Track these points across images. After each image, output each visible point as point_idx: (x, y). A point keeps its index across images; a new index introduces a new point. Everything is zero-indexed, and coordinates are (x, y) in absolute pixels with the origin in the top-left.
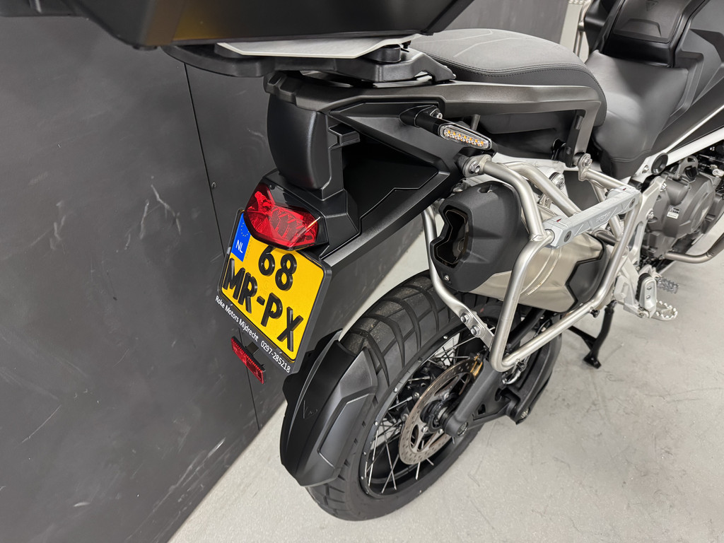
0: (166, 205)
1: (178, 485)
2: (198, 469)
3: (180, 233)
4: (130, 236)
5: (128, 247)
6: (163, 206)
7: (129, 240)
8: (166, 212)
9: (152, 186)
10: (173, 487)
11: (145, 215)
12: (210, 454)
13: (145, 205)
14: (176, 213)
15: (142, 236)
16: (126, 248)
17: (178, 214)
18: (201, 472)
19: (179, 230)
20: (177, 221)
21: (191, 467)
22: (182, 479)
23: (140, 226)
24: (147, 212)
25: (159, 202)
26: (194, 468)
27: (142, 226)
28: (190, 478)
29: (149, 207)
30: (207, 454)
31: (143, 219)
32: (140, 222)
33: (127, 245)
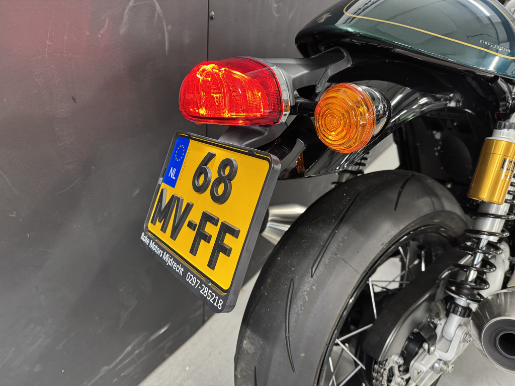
0: (158, 8)
1: (112, 366)
2: (137, 352)
4: (107, 21)
6: (155, 7)
7: (105, 27)
8: (156, 16)
10: (106, 368)
11: (131, 4)
12: (153, 337)
14: (167, 24)
15: (122, 31)
16: (100, 36)
17: (170, 27)
18: (140, 355)
19: (167, 48)
21: (129, 348)
22: (118, 360)
23: (122, 15)
26: (133, 350)
27: (126, 17)
28: (127, 361)
30: (149, 337)
31: (128, 8)
32: (124, 10)
33: (101, 32)
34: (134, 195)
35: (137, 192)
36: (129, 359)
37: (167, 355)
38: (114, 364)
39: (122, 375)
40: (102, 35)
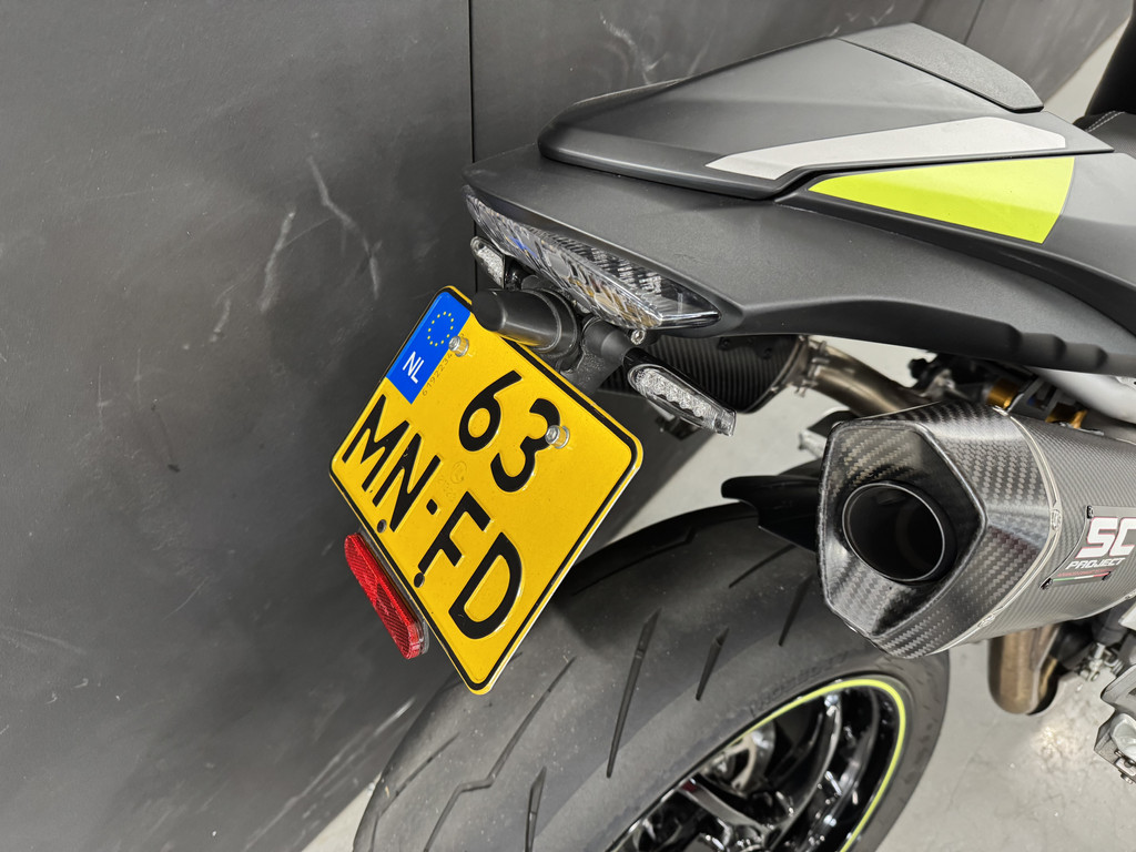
1: (305, 792)
2: (352, 757)
3: (376, 296)
4: (228, 304)
5: (219, 334)
6: (337, 222)
7: (225, 317)
8: (344, 239)
9: (310, 160)
10: (293, 800)
11: (279, 246)
12: (381, 729)
13: (284, 216)
14: (372, 242)
15: (265, 305)
16: (214, 339)
17: (378, 245)
19: (376, 288)
20: (373, 263)
21: (336, 759)
23: (261, 275)
24: (288, 237)
25: (327, 208)
26: (345, 757)
27: (269, 279)
28: (334, 776)
29: (293, 221)
30: (373, 730)
31: (274, 256)
32: (264, 266)
33: (217, 330)
34: (324, 553)
40: (218, 334)
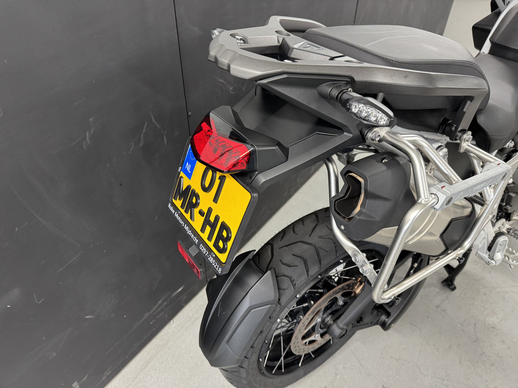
35: (157, 218)
36: (160, 308)
37: (184, 304)
38: (152, 311)
39: (157, 317)
